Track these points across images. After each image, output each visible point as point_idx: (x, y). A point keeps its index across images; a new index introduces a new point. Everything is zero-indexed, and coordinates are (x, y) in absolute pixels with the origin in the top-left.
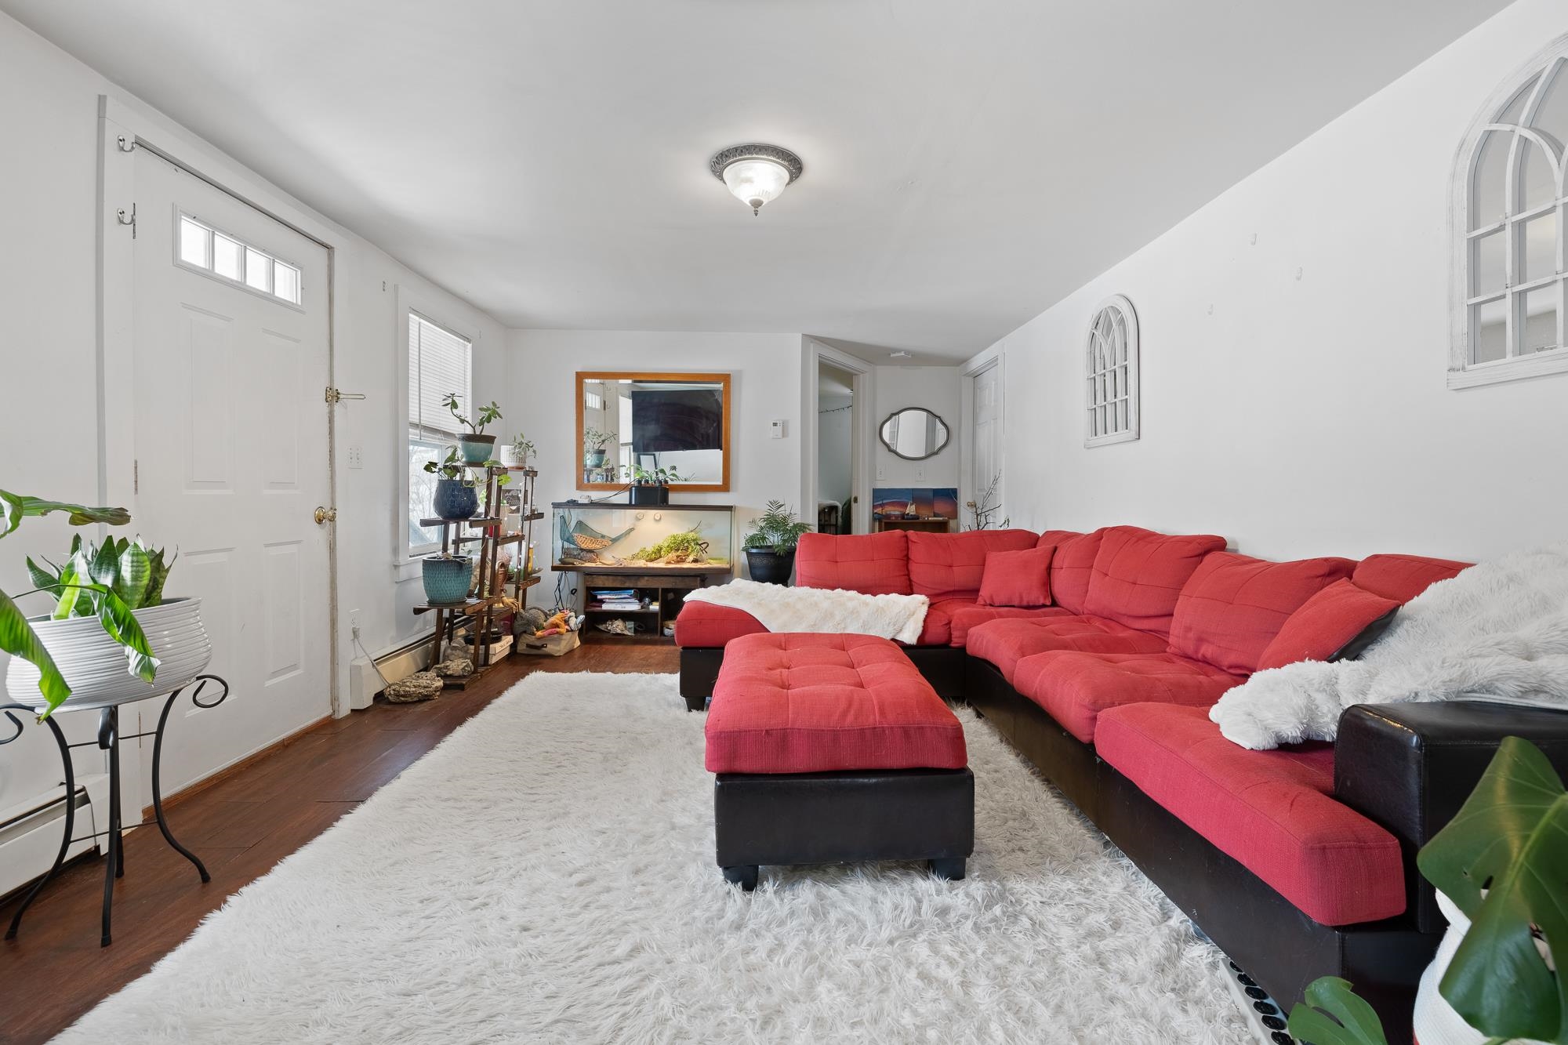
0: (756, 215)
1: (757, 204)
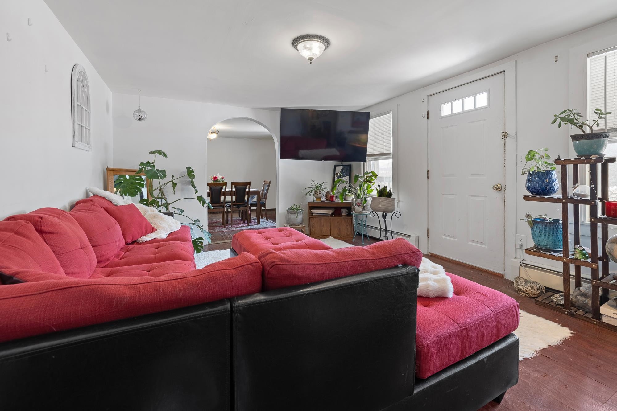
0: (311, 64)
1: (311, 59)
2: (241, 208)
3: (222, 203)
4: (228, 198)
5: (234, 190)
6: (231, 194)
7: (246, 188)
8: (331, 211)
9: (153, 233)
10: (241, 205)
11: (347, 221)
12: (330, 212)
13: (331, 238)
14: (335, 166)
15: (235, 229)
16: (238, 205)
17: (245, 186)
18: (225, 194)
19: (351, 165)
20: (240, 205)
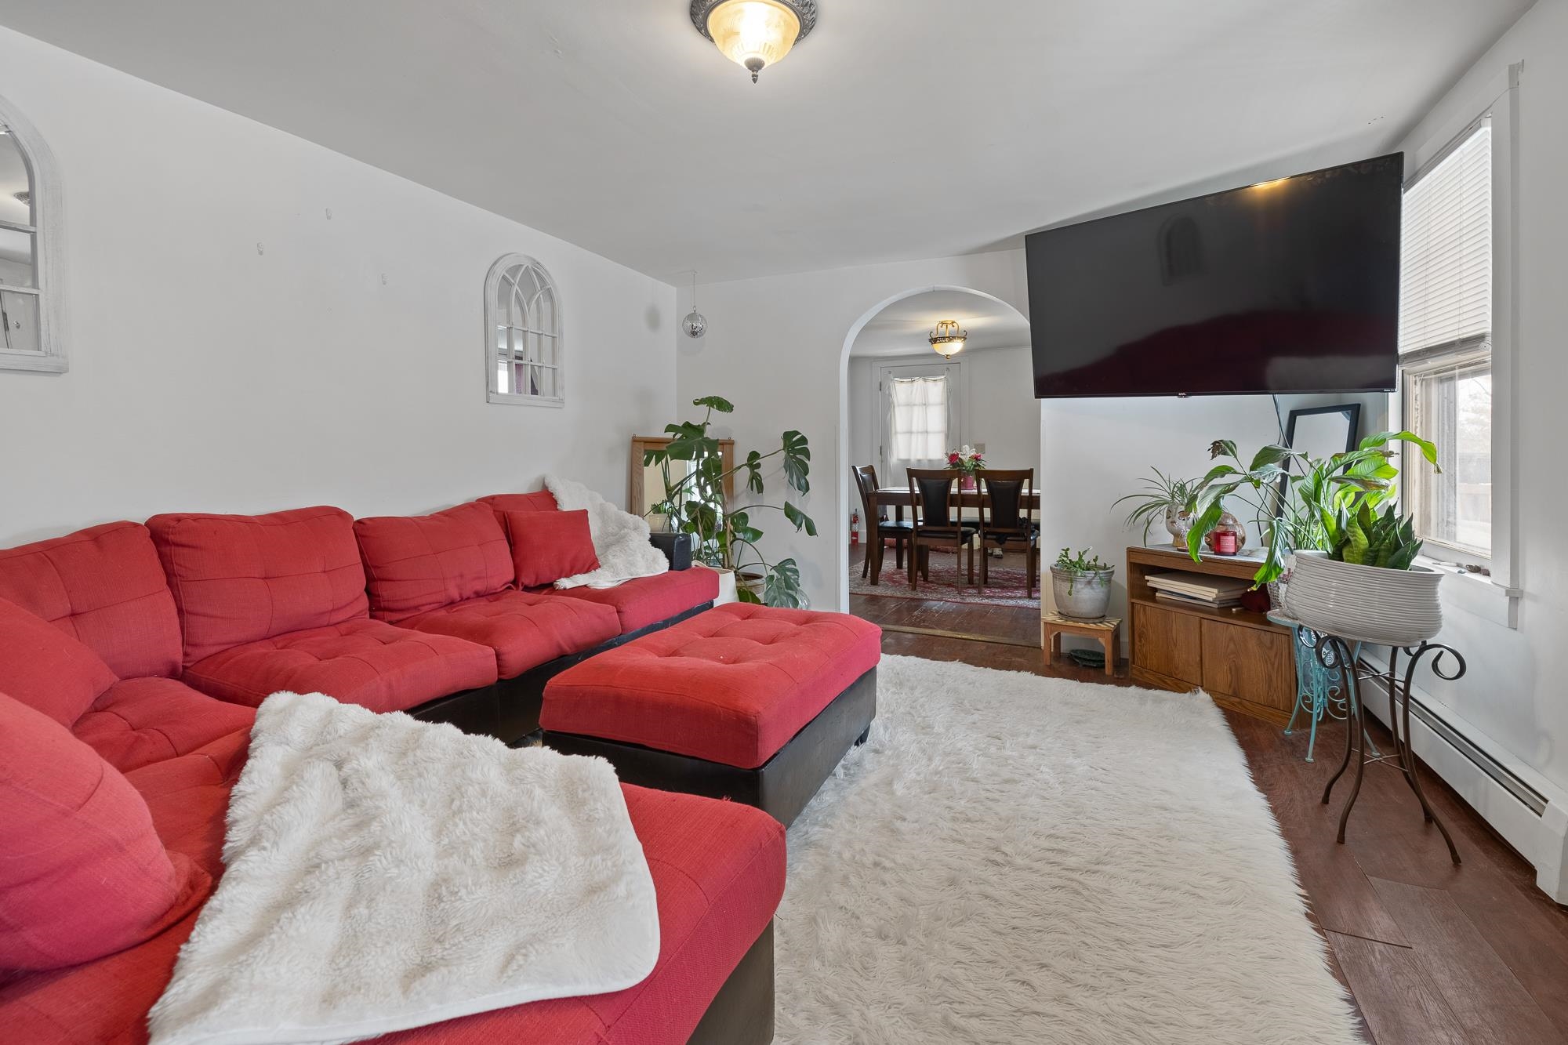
0: (755, 81)
2: (1007, 542)
3: (954, 524)
4: (970, 513)
5: (986, 490)
6: (977, 501)
7: (1019, 487)
8: (1216, 591)
9: (590, 574)
10: (1010, 535)
11: (1268, 644)
12: (1208, 594)
13: (1203, 696)
14: (1294, 415)
15: (986, 601)
16: (999, 533)
17: (1016, 482)
18: (963, 501)
19: (1359, 405)
20: (1004, 534)
